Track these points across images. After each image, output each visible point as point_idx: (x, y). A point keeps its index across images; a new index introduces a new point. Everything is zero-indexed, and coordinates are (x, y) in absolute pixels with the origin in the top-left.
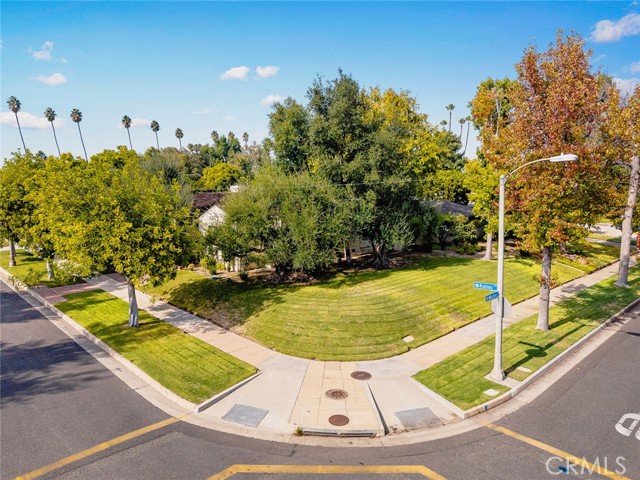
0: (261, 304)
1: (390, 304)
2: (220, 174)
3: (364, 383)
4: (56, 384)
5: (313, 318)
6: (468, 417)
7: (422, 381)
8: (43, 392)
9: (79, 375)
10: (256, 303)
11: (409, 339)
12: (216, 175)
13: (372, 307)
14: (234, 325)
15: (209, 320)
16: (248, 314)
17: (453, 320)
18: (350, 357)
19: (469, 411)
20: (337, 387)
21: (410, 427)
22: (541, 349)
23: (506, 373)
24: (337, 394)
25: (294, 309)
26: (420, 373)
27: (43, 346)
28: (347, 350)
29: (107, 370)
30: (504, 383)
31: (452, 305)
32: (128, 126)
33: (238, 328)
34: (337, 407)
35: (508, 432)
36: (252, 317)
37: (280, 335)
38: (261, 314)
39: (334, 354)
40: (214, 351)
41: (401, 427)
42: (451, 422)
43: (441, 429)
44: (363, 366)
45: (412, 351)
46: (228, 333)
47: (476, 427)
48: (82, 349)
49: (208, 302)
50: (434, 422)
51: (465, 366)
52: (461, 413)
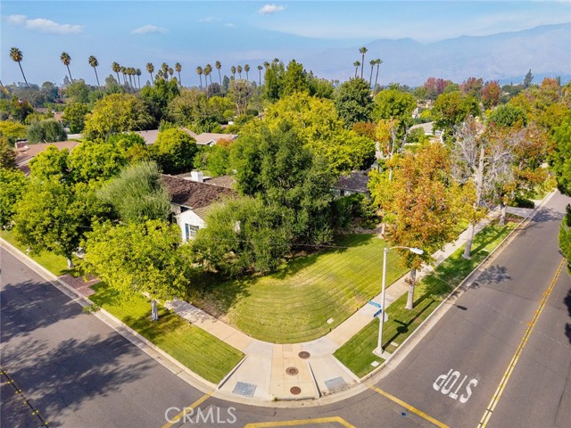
0: (234, 296)
1: (318, 294)
2: (172, 139)
3: (307, 360)
4: (127, 375)
5: (272, 310)
6: (362, 382)
7: (338, 357)
8: (123, 382)
9: (136, 365)
10: (231, 295)
11: (330, 321)
12: (169, 140)
13: (307, 298)
14: (221, 314)
15: (202, 309)
16: (229, 306)
17: (357, 302)
18: (297, 340)
19: (362, 379)
20: (292, 365)
21: (332, 391)
22: (406, 325)
23: (384, 348)
24: (292, 371)
25: (258, 303)
26: (337, 351)
27: (101, 340)
28: (295, 334)
29: (153, 359)
30: (383, 356)
31: (356, 289)
32: (67, 63)
33: (224, 318)
34: (293, 381)
35: (381, 392)
36: (231, 309)
37: (252, 324)
38: (237, 305)
39: (287, 339)
40: (214, 340)
41: (328, 392)
42: (354, 386)
43: (349, 391)
44: (305, 347)
45: (333, 331)
46: (218, 321)
47: (366, 388)
48: (129, 342)
49: (197, 292)
50: (344, 387)
51: (363, 344)
52: (359, 380)
